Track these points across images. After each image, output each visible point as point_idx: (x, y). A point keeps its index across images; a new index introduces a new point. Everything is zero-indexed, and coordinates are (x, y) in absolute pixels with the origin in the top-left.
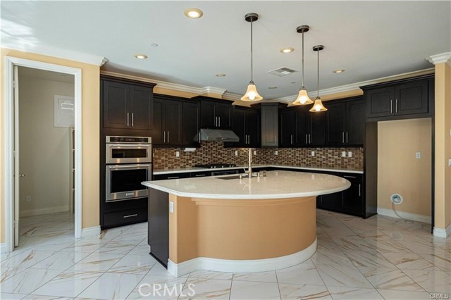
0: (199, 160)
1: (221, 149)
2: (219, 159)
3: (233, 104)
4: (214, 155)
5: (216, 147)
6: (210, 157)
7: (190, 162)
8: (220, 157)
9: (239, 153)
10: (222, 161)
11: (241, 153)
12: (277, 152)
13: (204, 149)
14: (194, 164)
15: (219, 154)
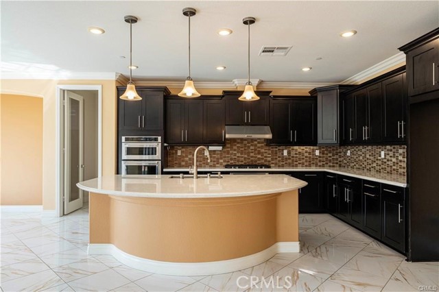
0: (231, 159)
1: (262, 147)
2: (259, 159)
3: (271, 94)
4: (252, 154)
5: (256, 145)
6: (246, 156)
7: (221, 161)
8: (259, 156)
9: (289, 153)
10: (263, 161)
11: (293, 153)
12: (349, 151)
13: (238, 147)
14: (225, 164)
15: (259, 153)
